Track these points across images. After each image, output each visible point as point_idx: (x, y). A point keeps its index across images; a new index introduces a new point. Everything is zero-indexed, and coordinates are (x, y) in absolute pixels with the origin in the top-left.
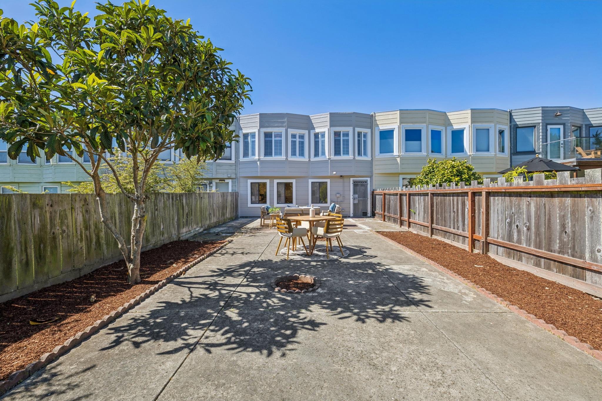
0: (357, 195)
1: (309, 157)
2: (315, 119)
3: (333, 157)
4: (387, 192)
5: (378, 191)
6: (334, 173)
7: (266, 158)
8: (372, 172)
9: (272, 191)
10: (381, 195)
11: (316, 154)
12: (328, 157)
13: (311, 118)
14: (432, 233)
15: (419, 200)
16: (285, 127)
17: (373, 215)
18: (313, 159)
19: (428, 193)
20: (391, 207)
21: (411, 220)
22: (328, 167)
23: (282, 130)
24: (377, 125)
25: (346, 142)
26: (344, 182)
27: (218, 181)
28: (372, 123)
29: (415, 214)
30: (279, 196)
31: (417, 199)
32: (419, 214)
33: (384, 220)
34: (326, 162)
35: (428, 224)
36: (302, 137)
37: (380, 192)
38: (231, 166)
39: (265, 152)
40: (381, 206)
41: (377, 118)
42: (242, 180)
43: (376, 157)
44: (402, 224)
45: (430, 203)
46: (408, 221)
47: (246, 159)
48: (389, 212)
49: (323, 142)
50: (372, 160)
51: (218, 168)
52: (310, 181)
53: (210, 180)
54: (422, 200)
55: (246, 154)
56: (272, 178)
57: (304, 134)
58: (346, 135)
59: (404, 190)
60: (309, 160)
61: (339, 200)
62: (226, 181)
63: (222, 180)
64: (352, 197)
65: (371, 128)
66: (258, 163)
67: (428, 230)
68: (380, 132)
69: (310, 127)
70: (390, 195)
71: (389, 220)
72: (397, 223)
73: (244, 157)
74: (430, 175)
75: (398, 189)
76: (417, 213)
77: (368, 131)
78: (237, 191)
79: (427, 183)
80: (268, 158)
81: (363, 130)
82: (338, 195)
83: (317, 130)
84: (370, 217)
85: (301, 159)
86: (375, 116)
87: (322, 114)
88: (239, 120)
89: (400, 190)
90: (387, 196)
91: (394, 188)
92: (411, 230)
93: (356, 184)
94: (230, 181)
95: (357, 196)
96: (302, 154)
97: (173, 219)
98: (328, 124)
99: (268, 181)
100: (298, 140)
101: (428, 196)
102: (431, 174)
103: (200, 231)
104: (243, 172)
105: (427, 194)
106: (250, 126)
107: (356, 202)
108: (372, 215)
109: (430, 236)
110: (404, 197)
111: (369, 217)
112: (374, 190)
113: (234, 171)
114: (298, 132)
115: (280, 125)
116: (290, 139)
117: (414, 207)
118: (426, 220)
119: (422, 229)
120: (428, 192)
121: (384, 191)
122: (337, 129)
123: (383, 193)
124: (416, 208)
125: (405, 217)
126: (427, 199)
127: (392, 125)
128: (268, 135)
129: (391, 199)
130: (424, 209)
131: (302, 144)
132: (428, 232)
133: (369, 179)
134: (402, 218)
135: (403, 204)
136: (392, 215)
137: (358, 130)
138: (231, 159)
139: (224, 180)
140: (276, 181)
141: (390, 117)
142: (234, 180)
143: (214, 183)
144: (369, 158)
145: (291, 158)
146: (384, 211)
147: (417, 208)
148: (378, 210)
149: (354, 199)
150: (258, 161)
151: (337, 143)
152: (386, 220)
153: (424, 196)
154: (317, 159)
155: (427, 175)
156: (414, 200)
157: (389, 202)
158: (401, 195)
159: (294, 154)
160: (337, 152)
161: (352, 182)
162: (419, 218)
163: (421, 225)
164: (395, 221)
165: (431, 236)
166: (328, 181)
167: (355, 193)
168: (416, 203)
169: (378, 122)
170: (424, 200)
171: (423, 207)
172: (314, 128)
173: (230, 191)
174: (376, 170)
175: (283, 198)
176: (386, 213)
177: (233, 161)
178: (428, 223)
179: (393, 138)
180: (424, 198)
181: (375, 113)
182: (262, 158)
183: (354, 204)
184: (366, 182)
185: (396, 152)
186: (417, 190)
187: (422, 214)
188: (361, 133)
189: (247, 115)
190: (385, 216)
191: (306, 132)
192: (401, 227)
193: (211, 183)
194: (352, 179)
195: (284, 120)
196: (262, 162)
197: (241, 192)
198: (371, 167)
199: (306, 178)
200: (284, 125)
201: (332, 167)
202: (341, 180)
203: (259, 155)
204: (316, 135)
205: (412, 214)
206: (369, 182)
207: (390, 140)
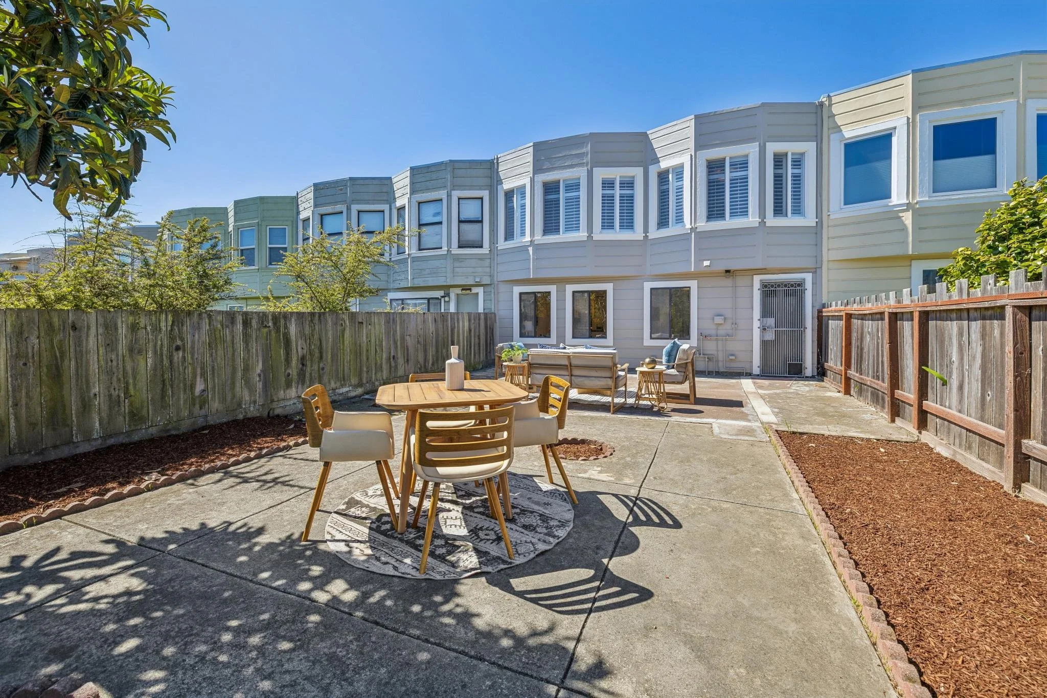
0: (773, 320)
1: (646, 230)
2: (660, 138)
3: (703, 225)
4: (854, 308)
5: (833, 308)
6: (706, 263)
7: (545, 237)
8: (818, 258)
9: (561, 309)
10: (839, 318)
11: (663, 222)
12: (688, 226)
13: (651, 137)
14: (1021, 475)
15: (961, 334)
16: (587, 165)
17: (821, 373)
18: (655, 233)
19: (1003, 307)
20: (865, 356)
21: (929, 405)
22: (689, 250)
23: (580, 173)
24: (838, 129)
25: (741, 184)
26: (735, 287)
27: (459, 291)
28: (819, 124)
29: (944, 383)
30: (576, 321)
31: (955, 331)
32: (961, 387)
33: (847, 392)
34: (685, 237)
35: (1005, 434)
36: (628, 184)
37: (835, 311)
38: (481, 259)
39: (545, 227)
40: (839, 349)
41: (835, 110)
42: (503, 288)
43: (832, 217)
44: (896, 410)
45: (1009, 347)
46: (916, 406)
47: (510, 244)
48: (860, 370)
49: (680, 190)
50: (820, 224)
51: (457, 264)
52: (648, 286)
53: (446, 288)
54: (975, 336)
55: (509, 235)
56: (561, 282)
57: (633, 177)
58: (741, 164)
59: (906, 301)
60: (646, 237)
61: (721, 332)
62: (474, 290)
63: (467, 288)
64: (756, 324)
65: (818, 139)
66: (530, 249)
67: (1001, 457)
68: (847, 146)
69: (648, 157)
70: (863, 317)
71: (860, 392)
72: (883, 407)
73: (506, 239)
74: (1014, 238)
75: (887, 298)
76: (954, 382)
77: (809, 148)
78: (493, 311)
79: (1002, 269)
80: (552, 238)
81: (791, 148)
82: (719, 320)
83: (664, 164)
84: (812, 378)
85: (626, 235)
86: (830, 105)
87: (675, 123)
88: (498, 163)
89: (892, 301)
90: (856, 322)
91: (873, 297)
92: (927, 437)
93: (768, 291)
94: (480, 291)
95: (771, 321)
96: (628, 224)
97: (246, 369)
98: (691, 144)
99: (552, 289)
100: (617, 192)
101: (1002, 317)
102: (1021, 231)
103: (353, 394)
104: (505, 272)
105: (998, 313)
106: (518, 172)
107: (770, 336)
108: (818, 374)
109: (1008, 486)
110: (907, 325)
111: (807, 378)
112: (824, 306)
113: (488, 270)
114: (616, 173)
115: (575, 161)
116: (598, 192)
117: (942, 358)
118: (991, 412)
119: (975, 446)
120: (999, 303)
121: (849, 307)
122: (715, 153)
123: (843, 313)
124: (951, 363)
125: (908, 393)
126: (997, 333)
127: (887, 118)
128: (550, 188)
129: (866, 330)
130: (984, 368)
131: (628, 201)
132: (1000, 464)
133: (808, 277)
134: (898, 393)
135: (902, 347)
136: (868, 380)
137: (773, 148)
138: (481, 247)
139: (470, 290)
140: (570, 289)
141: (880, 98)
142: (488, 289)
143: (453, 296)
144: (809, 220)
145: (600, 235)
146: (848, 366)
147: (955, 365)
148: (834, 362)
149: (764, 329)
150: (529, 246)
151: (715, 190)
152: (852, 392)
153: (984, 318)
154: (664, 233)
155: (1003, 239)
156: (942, 334)
157: (861, 339)
158: (895, 318)
159: (608, 224)
160: (715, 211)
161: (757, 285)
162: (961, 401)
163: (967, 430)
164: (876, 398)
165: (1017, 486)
166: (693, 285)
167: (765, 313)
168: (951, 344)
169: (839, 120)
170: (984, 335)
171: (978, 361)
172: (656, 161)
173: (481, 310)
174: (831, 251)
175: (585, 328)
176: (852, 373)
177: (485, 250)
178: (1001, 426)
179: (889, 157)
180: (984, 327)
181: (829, 96)
182: (539, 238)
183: (764, 344)
184: (800, 284)
185: (898, 196)
186: (955, 297)
187: (974, 387)
188: (786, 154)
189: (511, 151)
190: (848, 380)
191: (637, 172)
192: (893, 421)
193: (447, 295)
194: (757, 279)
195: (584, 150)
196: (538, 247)
197: (501, 313)
198: (818, 245)
199: (639, 278)
200: (585, 161)
201: (698, 249)
202: (728, 282)
203: (532, 234)
204: (663, 177)
205: (934, 384)
206: (809, 285)
207: (879, 165)
